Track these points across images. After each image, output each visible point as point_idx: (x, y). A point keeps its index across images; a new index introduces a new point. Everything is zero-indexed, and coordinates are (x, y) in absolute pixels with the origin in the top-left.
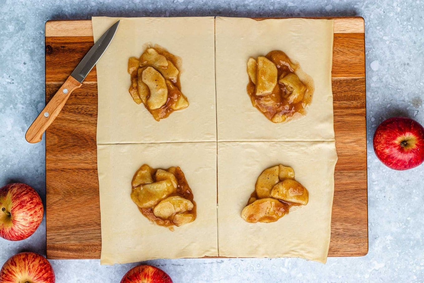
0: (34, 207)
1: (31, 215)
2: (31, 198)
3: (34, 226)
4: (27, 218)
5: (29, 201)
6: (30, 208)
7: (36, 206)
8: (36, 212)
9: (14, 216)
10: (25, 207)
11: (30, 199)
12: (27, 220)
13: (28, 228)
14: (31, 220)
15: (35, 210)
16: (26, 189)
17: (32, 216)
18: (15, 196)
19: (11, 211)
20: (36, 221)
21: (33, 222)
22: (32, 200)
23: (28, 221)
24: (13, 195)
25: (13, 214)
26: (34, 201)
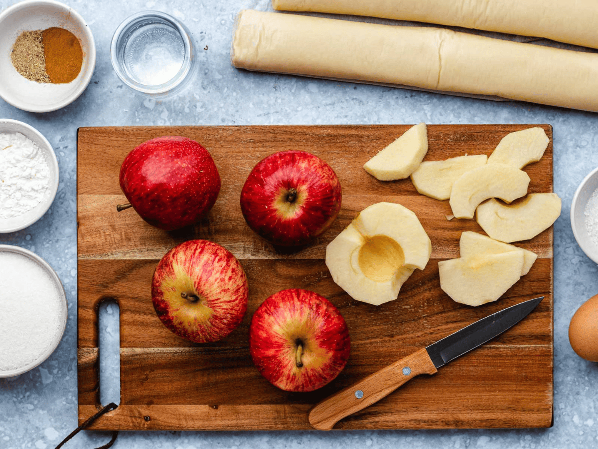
0: (227, 264)
1: (230, 278)
2: (213, 254)
3: (244, 294)
4: (227, 288)
5: (214, 260)
6: (222, 268)
7: (229, 261)
8: (233, 270)
9: (206, 294)
10: (215, 272)
11: (213, 256)
12: (228, 289)
13: (237, 302)
14: (235, 286)
15: (231, 267)
16: (196, 245)
17: (232, 280)
18: (187, 265)
19: (197, 290)
20: (242, 284)
21: (239, 289)
22: (218, 255)
23: (231, 291)
24: (185, 265)
25: (202, 292)
26: (220, 254)
